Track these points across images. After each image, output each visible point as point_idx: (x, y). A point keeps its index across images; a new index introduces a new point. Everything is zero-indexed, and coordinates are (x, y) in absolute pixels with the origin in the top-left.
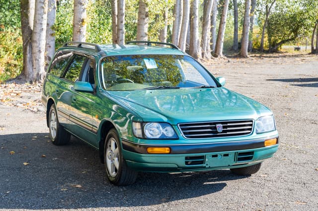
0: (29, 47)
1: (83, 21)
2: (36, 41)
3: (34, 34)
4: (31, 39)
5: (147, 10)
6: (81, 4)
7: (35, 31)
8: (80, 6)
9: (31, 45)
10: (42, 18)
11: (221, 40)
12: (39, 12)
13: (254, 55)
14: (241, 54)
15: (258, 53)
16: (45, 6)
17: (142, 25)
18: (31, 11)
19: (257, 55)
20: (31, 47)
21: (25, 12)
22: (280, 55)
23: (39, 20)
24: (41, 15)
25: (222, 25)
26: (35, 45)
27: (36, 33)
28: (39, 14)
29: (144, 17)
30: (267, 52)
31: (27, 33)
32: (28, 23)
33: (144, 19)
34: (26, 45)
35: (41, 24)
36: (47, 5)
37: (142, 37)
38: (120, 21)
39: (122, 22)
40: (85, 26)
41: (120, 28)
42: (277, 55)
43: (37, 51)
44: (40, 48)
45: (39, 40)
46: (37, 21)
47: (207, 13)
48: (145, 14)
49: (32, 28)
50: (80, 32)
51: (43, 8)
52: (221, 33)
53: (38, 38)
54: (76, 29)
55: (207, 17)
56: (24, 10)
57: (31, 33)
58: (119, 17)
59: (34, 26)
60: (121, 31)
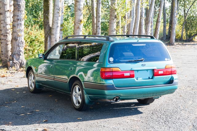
0: (49, 38)
1: (81, 21)
2: (54, 34)
3: (53, 30)
4: (50, 33)
5: (116, 13)
6: (80, 10)
7: (53, 28)
8: (79, 11)
9: (51, 37)
10: (58, 19)
11: (158, 33)
12: (55, 15)
13: (177, 43)
14: (170, 43)
15: (180, 42)
16: (60, 11)
17: (112, 23)
18: (50, 15)
19: (179, 43)
20: (50, 38)
21: (46, 16)
22: (195, 43)
23: (56, 20)
24: (57, 17)
25: (158, 23)
26: (53, 36)
27: (53, 29)
28: (56, 17)
29: (114, 18)
30: (186, 41)
31: (48, 29)
32: (48, 23)
33: (114, 19)
34: (47, 37)
35: (57, 23)
36: (61, 11)
37: (112, 31)
38: (98, 21)
39: (99, 22)
40: (82, 24)
41: (98, 26)
42: (193, 43)
43: (54, 40)
44: (56, 38)
45: (56, 33)
46: (55, 21)
47: (149, 15)
48: (114, 16)
49: (51, 26)
50: (79, 28)
51: (59, 13)
52: (158, 29)
53: (55, 32)
54: (76, 26)
55: (149, 17)
56: (46, 14)
57: (50, 29)
58: (98, 19)
59: (53, 24)
60: (98, 27)
